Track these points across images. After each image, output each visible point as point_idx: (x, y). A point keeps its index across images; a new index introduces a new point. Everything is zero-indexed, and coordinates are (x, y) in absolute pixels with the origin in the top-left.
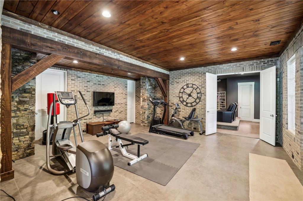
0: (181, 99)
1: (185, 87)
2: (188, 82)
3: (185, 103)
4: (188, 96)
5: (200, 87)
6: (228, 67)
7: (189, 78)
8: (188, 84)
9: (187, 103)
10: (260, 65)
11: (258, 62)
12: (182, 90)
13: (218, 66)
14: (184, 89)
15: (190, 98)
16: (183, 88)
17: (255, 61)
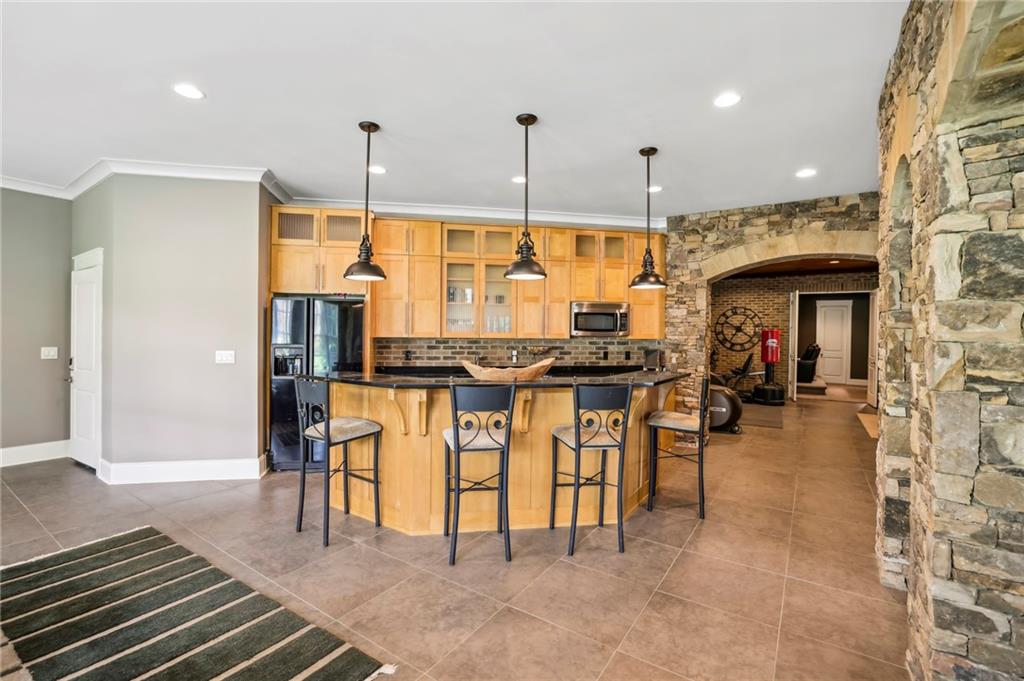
0: (721, 337)
1: (729, 313)
2: (735, 304)
3: (728, 345)
4: (734, 332)
5: (760, 315)
6: (815, 282)
7: (739, 296)
8: (735, 308)
9: (733, 345)
10: (871, 282)
11: (868, 276)
12: (723, 319)
13: (797, 277)
14: (727, 318)
15: (740, 334)
16: (724, 314)
17: (862, 274)
